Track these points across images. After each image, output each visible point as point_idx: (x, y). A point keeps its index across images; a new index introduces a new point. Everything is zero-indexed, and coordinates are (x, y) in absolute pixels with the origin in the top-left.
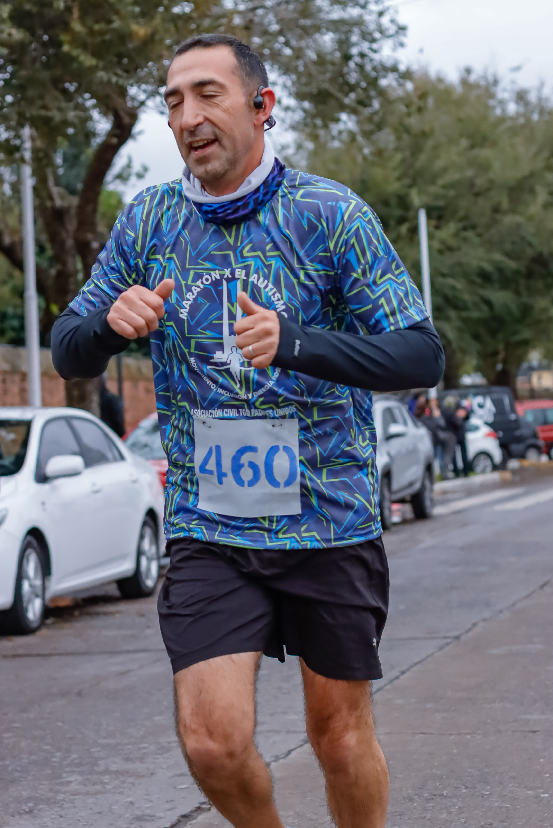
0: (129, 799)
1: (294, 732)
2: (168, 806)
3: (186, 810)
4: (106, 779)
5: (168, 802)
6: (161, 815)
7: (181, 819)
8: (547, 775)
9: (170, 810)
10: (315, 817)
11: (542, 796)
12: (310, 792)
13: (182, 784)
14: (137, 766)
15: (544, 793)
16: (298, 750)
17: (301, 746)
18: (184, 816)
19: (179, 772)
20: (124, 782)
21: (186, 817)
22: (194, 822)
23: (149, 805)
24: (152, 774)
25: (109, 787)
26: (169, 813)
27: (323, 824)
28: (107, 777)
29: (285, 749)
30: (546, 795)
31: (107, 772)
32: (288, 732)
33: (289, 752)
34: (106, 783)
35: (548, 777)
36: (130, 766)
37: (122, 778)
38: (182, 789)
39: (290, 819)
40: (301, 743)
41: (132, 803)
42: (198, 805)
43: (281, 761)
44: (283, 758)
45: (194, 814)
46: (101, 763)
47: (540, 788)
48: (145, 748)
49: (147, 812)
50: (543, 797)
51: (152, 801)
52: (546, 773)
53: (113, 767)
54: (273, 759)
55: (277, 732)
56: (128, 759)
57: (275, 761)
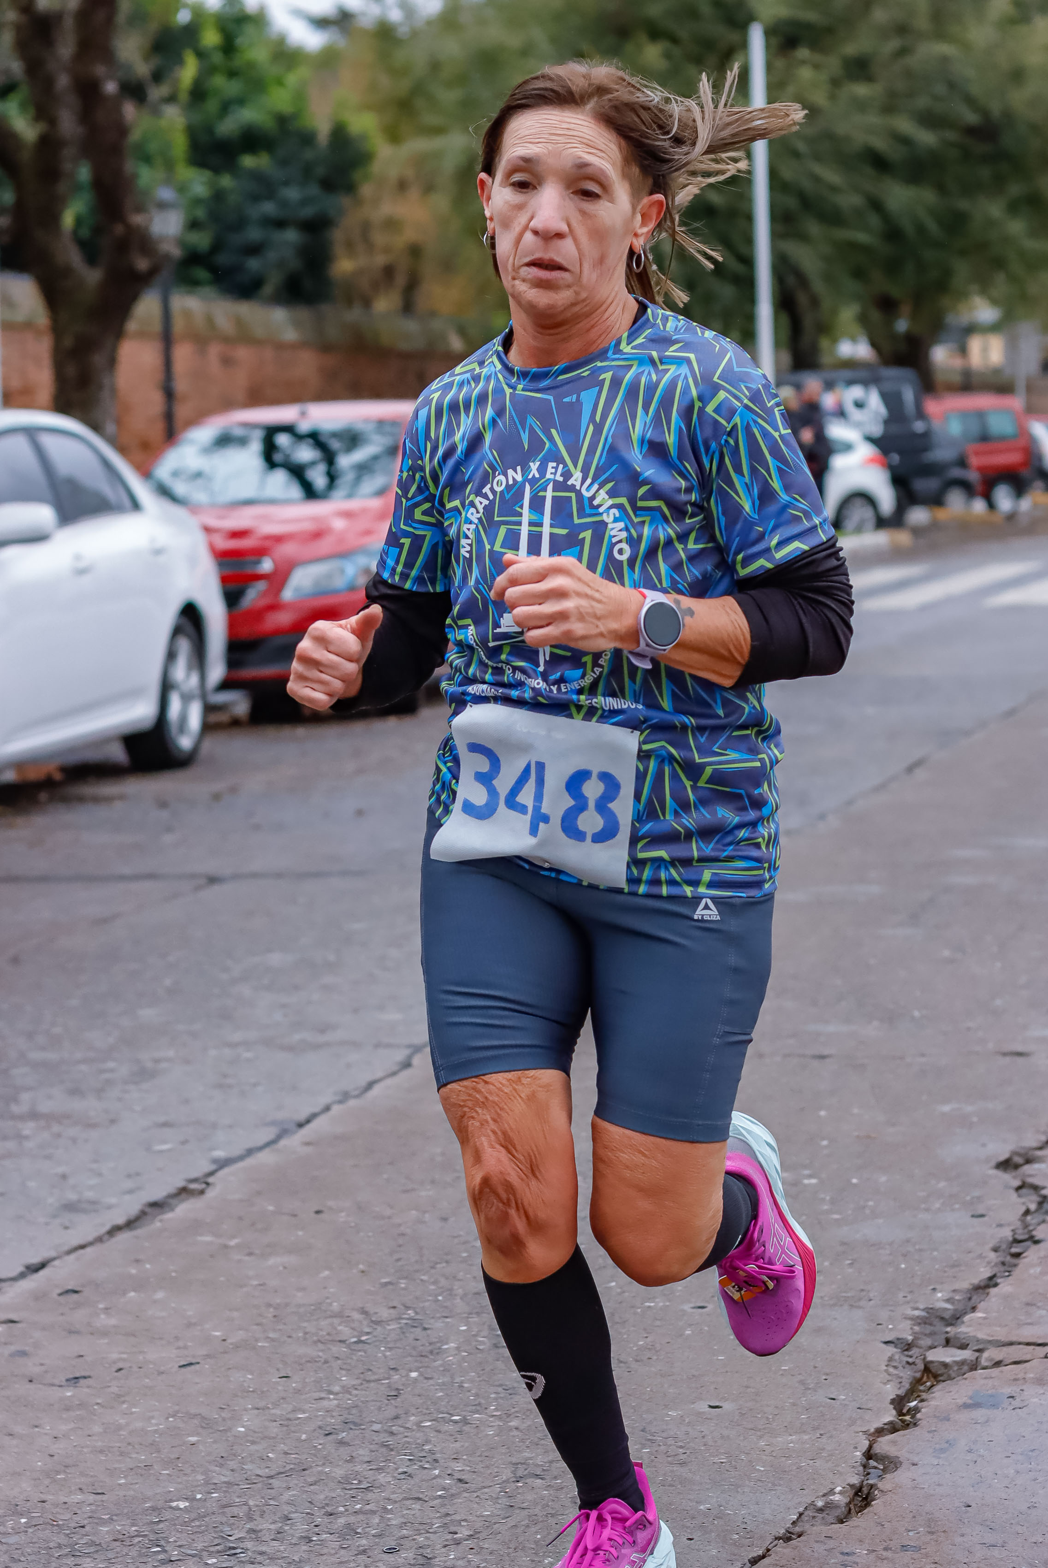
0: (61, 1170)
1: (389, 1046)
2: (129, 1184)
3: (158, 1193)
4: (28, 1128)
5: (129, 1176)
6: (113, 1200)
7: (148, 1210)
8: (825, 1143)
9: (131, 1192)
10: (388, 1212)
11: (806, 1181)
12: (391, 1163)
13: (164, 1142)
14: (90, 1106)
15: (810, 1176)
16: (389, 1082)
17: (394, 1074)
18: (155, 1205)
19: (162, 1119)
20: (59, 1135)
21: (157, 1206)
22: (169, 1216)
23: (93, 1181)
24: (113, 1121)
25: (29, 1145)
26: (127, 1197)
27: (400, 1225)
28: (31, 1124)
29: (364, 1079)
30: (814, 1181)
31: (34, 1115)
32: (378, 1046)
33: (370, 1085)
34: (27, 1138)
35: (826, 1147)
36: (76, 1105)
37: (56, 1128)
38: (162, 1151)
39: (343, 1214)
40: (395, 1068)
41: (64, 1177)
42: (181, 1184)
43: (352, 1103)
44: (357, 1096)
45: (173, 1201)
46: (25, 1097)
47: (805, 1167)
48: (112, 1071)
49: (90, 1195)
50: (805, 1186)
51: (100, 1175)
52: (823, 1139)
53: (45, 1107)
54: (337, 1098)
55: (356, 1045)
56: (75, 1092)
57: (340, 1102)
